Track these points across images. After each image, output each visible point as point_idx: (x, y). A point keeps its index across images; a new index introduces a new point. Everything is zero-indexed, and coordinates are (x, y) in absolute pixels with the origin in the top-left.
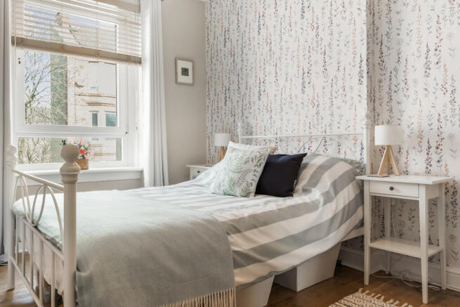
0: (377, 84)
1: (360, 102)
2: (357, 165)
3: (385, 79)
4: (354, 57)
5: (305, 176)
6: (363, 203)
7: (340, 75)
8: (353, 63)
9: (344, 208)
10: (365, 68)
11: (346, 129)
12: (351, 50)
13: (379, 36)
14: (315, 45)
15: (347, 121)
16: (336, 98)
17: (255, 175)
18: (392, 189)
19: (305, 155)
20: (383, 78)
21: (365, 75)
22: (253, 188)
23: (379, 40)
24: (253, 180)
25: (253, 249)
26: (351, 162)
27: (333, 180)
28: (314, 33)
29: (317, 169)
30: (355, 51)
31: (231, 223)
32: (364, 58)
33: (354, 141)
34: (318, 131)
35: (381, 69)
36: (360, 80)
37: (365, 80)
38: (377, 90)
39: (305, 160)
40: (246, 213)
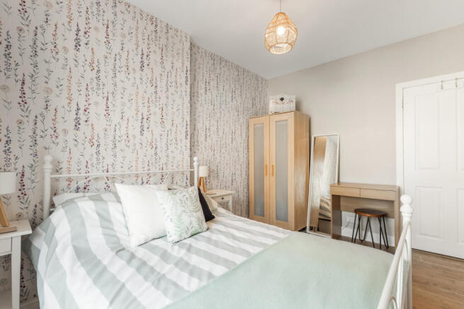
7: (174, 129)
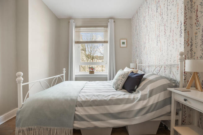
0: (194, 35)
1: (180, 47)
2: (174, 81)
3: (199, 31)
4: (178, 23)
6: (171, 104)
8: (177, 27)
9: (152, 105)
10: (183, 28)
11: (174, 62)
12: (176, 20)
13: (196, 7)
14: (161, 22)
15: (174, 57)
16: (169, 46)
17: (121, 81)
18: (185, 100)
19: (144, 74)
20: (198, 31)
21: (183, 31)
23: (196, 9)
24: (120, 83)
26: (171, 80)
27: (152, 88)
28: (161, 17)
29: (148, 81)
30: (178, 20)
31: (81, 102)
32: (183, 22)
33: (177, 68)
34: (162, 63)
35: (197, 26)
36: (180, 35)
37: (183, 35)
38: (194, 39)
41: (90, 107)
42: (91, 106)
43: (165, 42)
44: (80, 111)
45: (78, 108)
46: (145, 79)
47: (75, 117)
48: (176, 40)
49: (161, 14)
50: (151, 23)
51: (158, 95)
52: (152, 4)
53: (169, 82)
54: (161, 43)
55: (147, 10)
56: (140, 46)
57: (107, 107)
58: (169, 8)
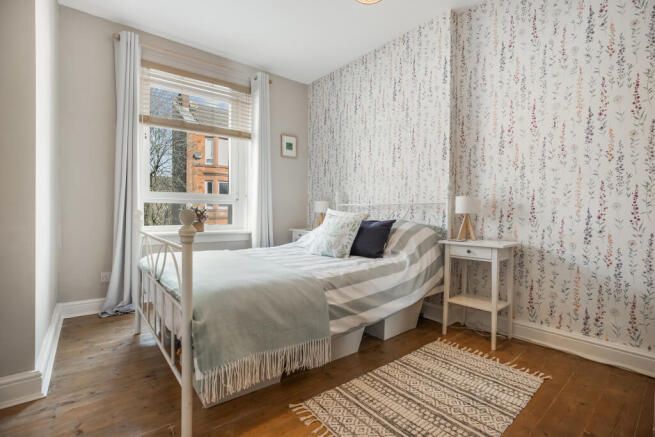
5: (394, 240)
6: (444, 265)
22: (348, 250)
25: (347, 304)
26: (435, 228)
32: (448, 136)
39: (394, 226)
40: (341, 272)
41: (348, 287)
42: (349, 284)
43: (412, 162)
44: (335, 298)
45: (330, 294)
46: (395, 230)
47: (330, 313)
48: (436, 163)
49: (405, 108)
50: (379, 117)
51: (429, 252)
52: (381, 78)
53: (433, 232)
54: (403, 163)
55: (366, 85)
56: (340, 160)
57: (374, 282)
58: (423, 103)
